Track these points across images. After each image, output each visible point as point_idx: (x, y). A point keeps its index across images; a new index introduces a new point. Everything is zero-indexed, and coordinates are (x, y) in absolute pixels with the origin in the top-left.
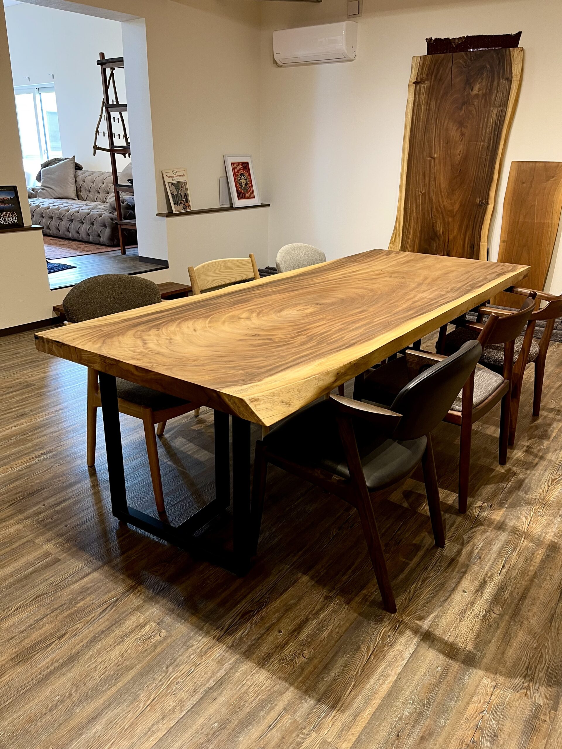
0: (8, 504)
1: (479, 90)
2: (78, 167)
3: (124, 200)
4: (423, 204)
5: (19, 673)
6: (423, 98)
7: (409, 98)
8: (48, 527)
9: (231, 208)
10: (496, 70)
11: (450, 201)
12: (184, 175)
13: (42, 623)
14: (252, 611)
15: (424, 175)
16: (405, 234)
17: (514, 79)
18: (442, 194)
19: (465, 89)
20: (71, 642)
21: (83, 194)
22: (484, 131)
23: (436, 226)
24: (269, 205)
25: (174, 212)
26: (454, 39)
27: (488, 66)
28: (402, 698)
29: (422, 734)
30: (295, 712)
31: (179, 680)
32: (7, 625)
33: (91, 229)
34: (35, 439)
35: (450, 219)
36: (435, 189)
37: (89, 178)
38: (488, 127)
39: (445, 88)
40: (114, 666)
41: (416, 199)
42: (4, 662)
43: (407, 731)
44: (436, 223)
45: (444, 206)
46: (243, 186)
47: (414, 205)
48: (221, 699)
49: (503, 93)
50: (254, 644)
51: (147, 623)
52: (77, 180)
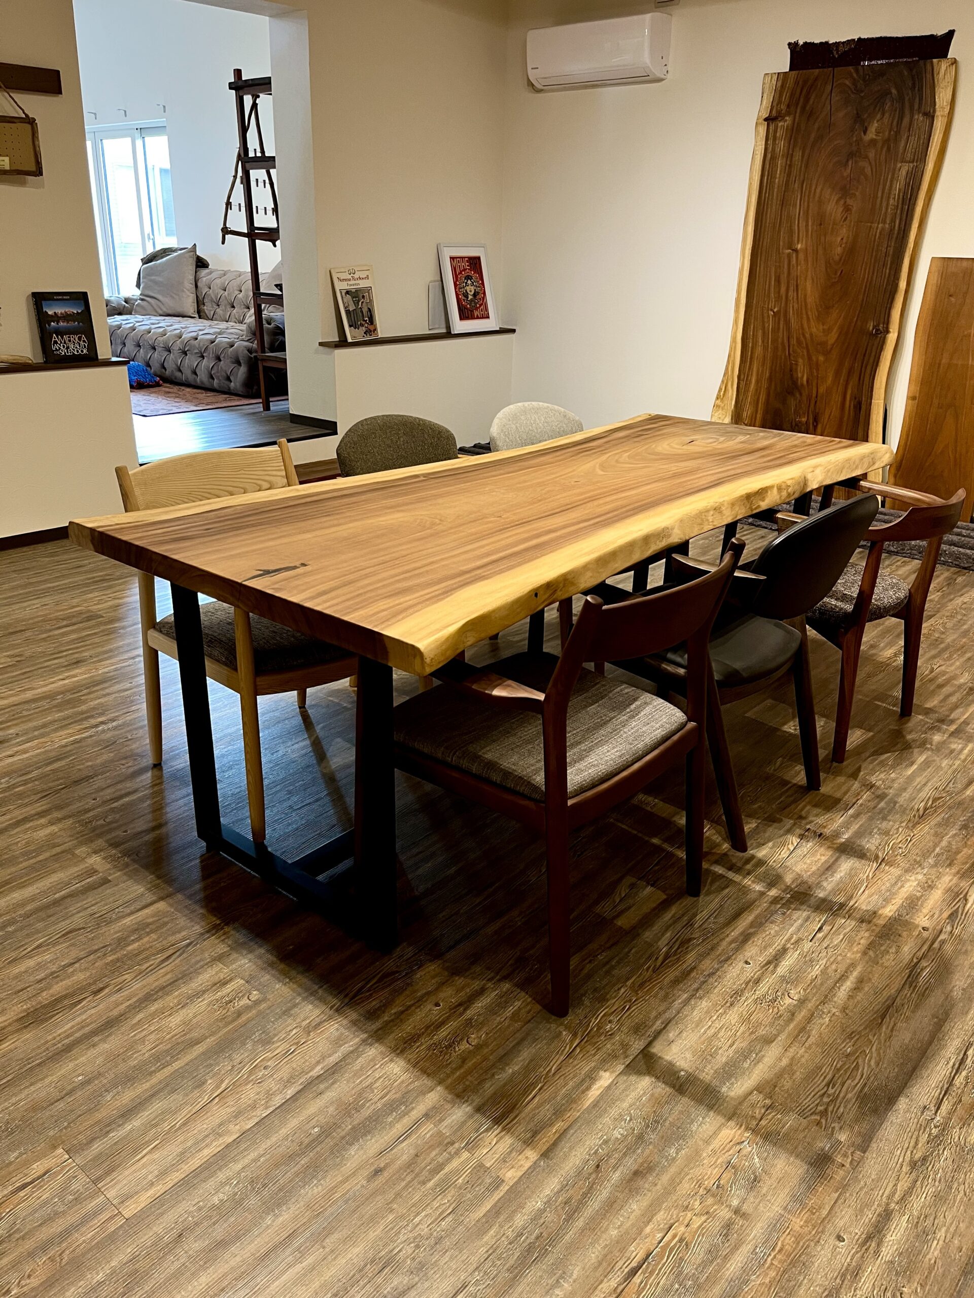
0: (39, 795)
1: (878, 133)
2: (201, 264)
3: (271, 319)
4: (776, 330)
5: (27, 1040)
6: (781, 145)
7: (755, 145)
8: (97, 832)
9: (448, 335)
10: (907, 98)
11: (821, 327)
12: (367, 277)
13: (71, 970)
14: (397, 972)
15: (778, 281)
16: (742, 384)
17: (938, 113)
18: (809, 313)
19: (852, 130)
20: (113, 998)
21: (208, 309)
22: (884, 204)
23: (796, 369)
24: (513, 331)
25: (350, 340)
26: (837, 44)
27: (894, 91)
28: (614, 1112)
29: (636, 1168)
30: (441, 1121)
31: (269, 1063)
32: (17, 971)
33: (215, 367)
34: (92, 700)
35: (821, 358)
36: (796, 306)
37: (218, 281)
38: (892, 196)
39: (819, 129)
40: (173, 1037)
41: (763, 322)
42: (6, 1023)
43: (612, 1161)
44: (797, 365)
45: (811, 335)
46: (470, 297)
47: (760, 333)
48: (330, 1095)
49: (919, 138)
50: (392, 1021)
51: (231, 980)
52: (199, 284)
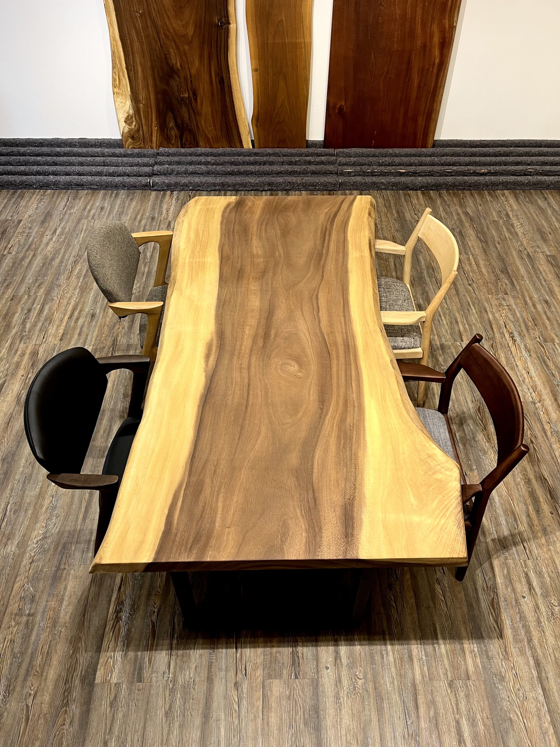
4: (145, 28)
11: (180, 23)
18: (168, 12)
23: (170, 58)
41: (134, 22)
45: (174, 29)
47: (133, 31)
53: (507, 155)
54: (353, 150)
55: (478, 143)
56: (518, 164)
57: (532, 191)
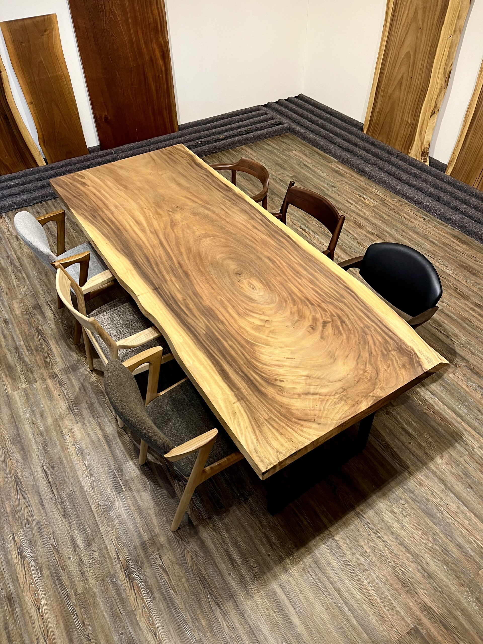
53: (229, 123)
54: (126, 146)
55: (207, 121)
56: (239, 127)
57: (258, 142)
